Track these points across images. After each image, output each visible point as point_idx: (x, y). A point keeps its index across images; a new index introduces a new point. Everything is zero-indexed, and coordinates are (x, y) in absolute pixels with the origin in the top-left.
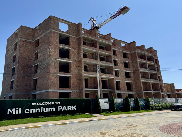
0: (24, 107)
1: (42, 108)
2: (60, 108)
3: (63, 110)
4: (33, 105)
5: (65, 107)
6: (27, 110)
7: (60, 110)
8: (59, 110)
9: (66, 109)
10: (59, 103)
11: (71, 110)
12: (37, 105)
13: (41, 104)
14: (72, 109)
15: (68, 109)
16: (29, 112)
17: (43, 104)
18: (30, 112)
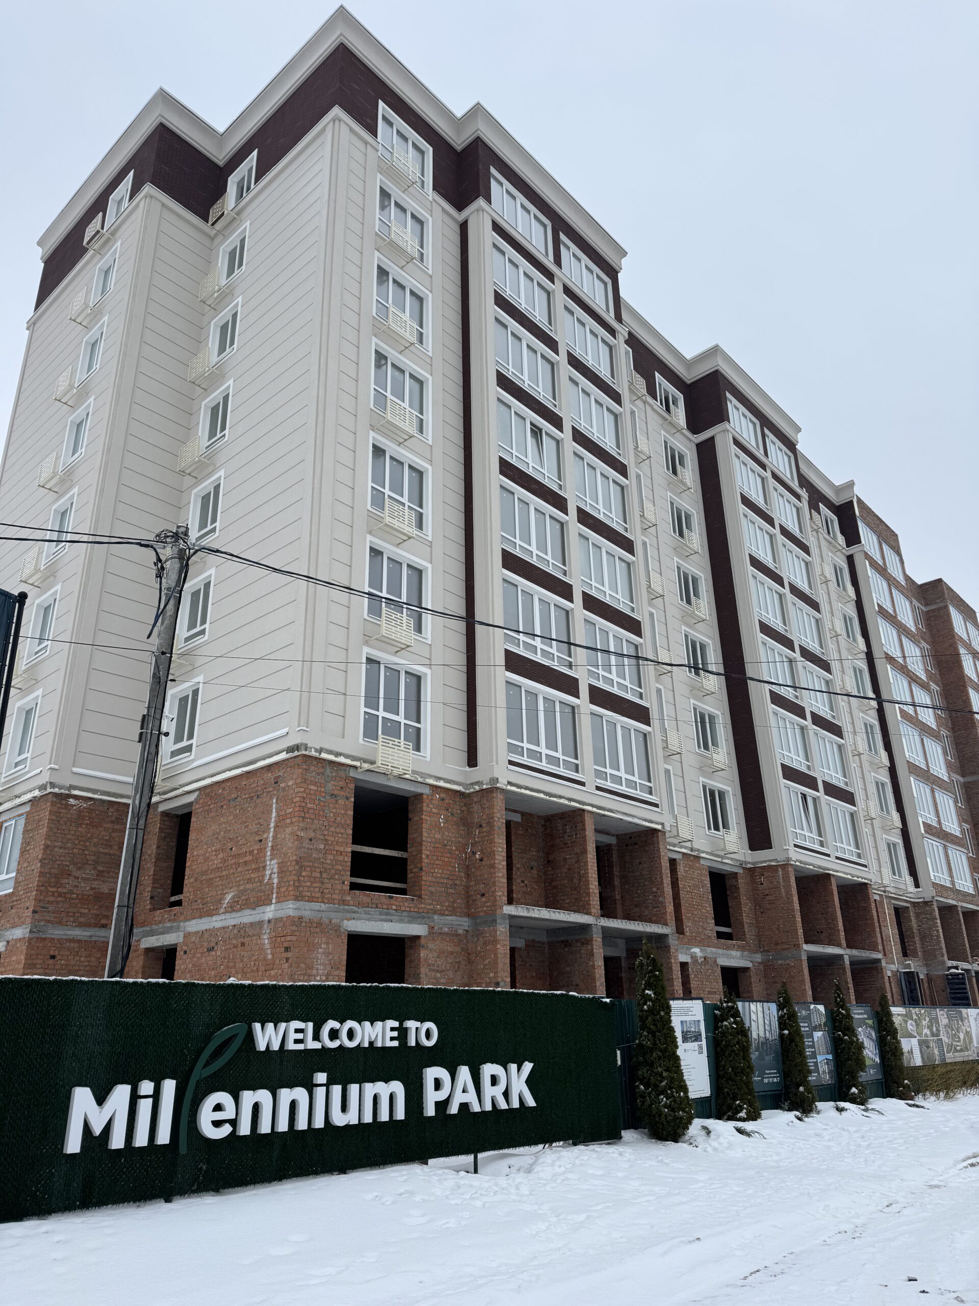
0: (199, 1072)
1: (321, 1077)
2: (438, 1084)
3: (454, 1109)
4: (262, 1046)
5: (464, 1072)
6: (218, 1108)
7: (437, 1103)
8: (430, 1111)
9: (471, 1097)
10: (428, 1035)
11: (503, 1105)
12: (291, 1046)
13: (316, 1037)
14: (506, 1094)
15: (489, 1091)
16: (226, 1130)
17: (334, 1034)
18: (234, 1123)
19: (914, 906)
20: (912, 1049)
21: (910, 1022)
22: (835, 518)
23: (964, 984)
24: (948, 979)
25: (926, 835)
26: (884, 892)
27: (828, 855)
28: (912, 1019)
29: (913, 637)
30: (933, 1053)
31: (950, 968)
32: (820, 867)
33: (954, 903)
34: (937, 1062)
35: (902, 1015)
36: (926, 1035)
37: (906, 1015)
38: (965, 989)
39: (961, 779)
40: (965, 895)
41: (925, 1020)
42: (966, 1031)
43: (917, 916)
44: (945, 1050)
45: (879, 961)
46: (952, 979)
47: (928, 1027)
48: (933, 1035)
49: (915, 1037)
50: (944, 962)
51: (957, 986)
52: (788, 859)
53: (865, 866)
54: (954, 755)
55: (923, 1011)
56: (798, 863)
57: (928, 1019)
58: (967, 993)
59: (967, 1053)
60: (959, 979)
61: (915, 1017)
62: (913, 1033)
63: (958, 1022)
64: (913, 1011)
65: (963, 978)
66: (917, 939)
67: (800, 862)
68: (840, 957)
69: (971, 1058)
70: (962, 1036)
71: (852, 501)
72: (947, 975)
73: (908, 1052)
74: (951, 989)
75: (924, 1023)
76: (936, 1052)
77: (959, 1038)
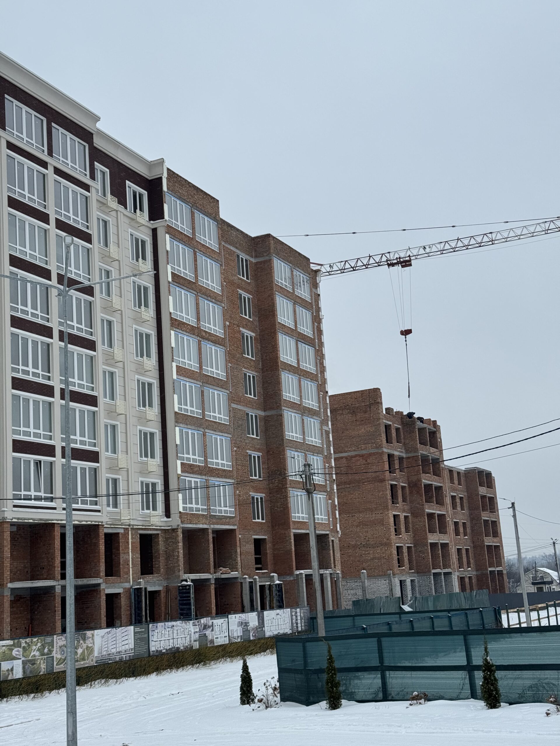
19: (165, 533)
20: (12, 669)
21: (16, 649)
22: (145, 193)
23: (189, 593)
24: (179, 590)
25: (183, 474)
26: (129, 525)
27: (55, 508)
28: (20, 647)
29: (215, 298)
30: (39, 667)
31: (183, 581)
32: (41, 520)
33: (205, 526)
34: (41, 673)
35: (7, 646)
36: (34, 656)
37: (13, 645)
38: (190, 597)
39: (262, 413)
40: (221, 519)
41: (36, 645)
42: (87, 647)
43: (166, 540)
44: (55, 663)
45: (99, 585)
46: (182, 589)
47: (39, 650)
48: (43, 654)
49: (20, 659)
50: (179, 576)
51: (184, 595)
52: (4, 518)
53: (99, 511)
54: (259, 393)
55: (35, 640)
56: (14, 520)
57: (39, 644)
58: (190, 600)
59: (82, 663)
60: (186, 589)
61: (23, 645)
62: (18, 657)
63: (79, 642)
64: (23, 641)
65: (189, 589)
66: (162, 559)
67: (18, 519)
68: (53, 587)
69: (86, 665)
70: (80, 651)
71: (160, 179)
72: (179, 587)
73: (8, 670)
74: (181, 597)
75: (34, 647)
76: (43, 666)
77: (76, 652)
